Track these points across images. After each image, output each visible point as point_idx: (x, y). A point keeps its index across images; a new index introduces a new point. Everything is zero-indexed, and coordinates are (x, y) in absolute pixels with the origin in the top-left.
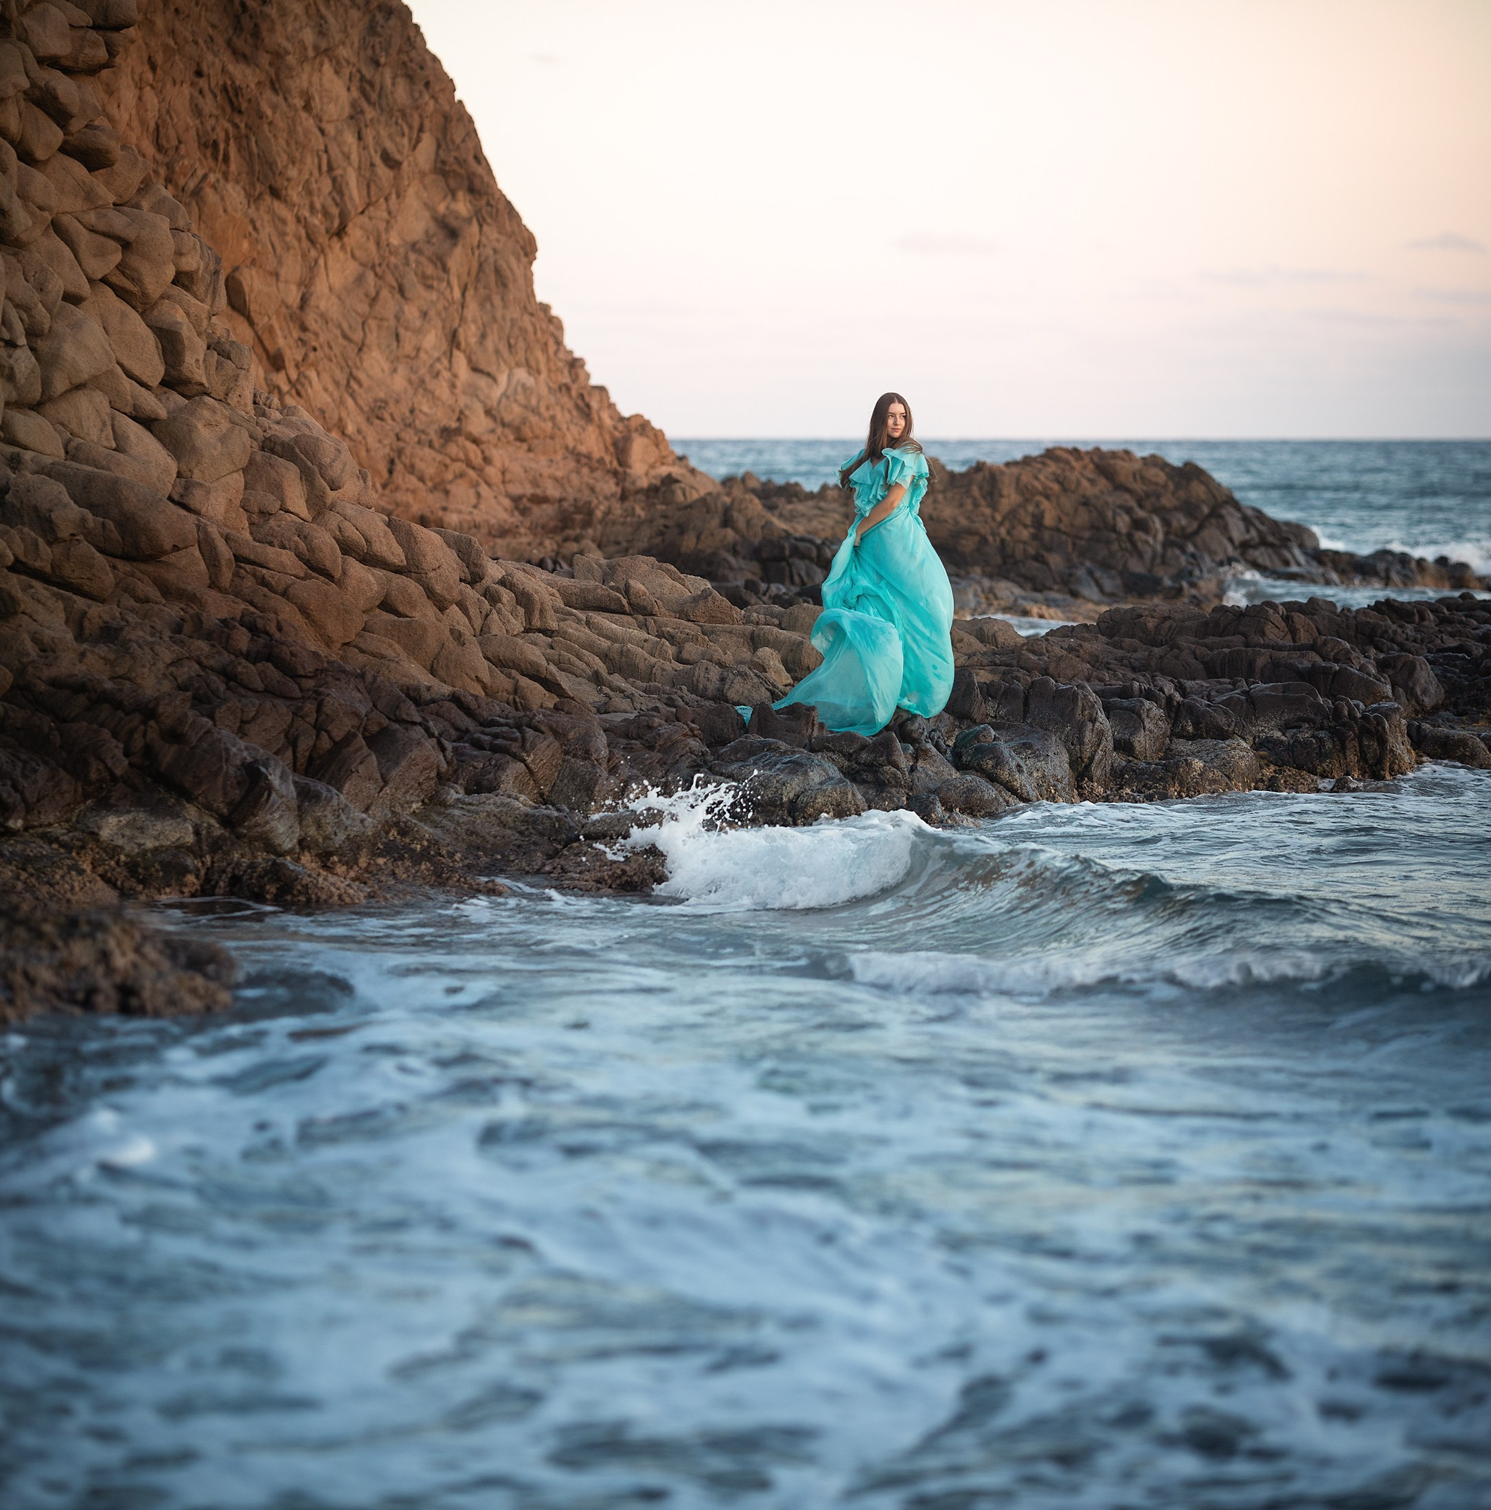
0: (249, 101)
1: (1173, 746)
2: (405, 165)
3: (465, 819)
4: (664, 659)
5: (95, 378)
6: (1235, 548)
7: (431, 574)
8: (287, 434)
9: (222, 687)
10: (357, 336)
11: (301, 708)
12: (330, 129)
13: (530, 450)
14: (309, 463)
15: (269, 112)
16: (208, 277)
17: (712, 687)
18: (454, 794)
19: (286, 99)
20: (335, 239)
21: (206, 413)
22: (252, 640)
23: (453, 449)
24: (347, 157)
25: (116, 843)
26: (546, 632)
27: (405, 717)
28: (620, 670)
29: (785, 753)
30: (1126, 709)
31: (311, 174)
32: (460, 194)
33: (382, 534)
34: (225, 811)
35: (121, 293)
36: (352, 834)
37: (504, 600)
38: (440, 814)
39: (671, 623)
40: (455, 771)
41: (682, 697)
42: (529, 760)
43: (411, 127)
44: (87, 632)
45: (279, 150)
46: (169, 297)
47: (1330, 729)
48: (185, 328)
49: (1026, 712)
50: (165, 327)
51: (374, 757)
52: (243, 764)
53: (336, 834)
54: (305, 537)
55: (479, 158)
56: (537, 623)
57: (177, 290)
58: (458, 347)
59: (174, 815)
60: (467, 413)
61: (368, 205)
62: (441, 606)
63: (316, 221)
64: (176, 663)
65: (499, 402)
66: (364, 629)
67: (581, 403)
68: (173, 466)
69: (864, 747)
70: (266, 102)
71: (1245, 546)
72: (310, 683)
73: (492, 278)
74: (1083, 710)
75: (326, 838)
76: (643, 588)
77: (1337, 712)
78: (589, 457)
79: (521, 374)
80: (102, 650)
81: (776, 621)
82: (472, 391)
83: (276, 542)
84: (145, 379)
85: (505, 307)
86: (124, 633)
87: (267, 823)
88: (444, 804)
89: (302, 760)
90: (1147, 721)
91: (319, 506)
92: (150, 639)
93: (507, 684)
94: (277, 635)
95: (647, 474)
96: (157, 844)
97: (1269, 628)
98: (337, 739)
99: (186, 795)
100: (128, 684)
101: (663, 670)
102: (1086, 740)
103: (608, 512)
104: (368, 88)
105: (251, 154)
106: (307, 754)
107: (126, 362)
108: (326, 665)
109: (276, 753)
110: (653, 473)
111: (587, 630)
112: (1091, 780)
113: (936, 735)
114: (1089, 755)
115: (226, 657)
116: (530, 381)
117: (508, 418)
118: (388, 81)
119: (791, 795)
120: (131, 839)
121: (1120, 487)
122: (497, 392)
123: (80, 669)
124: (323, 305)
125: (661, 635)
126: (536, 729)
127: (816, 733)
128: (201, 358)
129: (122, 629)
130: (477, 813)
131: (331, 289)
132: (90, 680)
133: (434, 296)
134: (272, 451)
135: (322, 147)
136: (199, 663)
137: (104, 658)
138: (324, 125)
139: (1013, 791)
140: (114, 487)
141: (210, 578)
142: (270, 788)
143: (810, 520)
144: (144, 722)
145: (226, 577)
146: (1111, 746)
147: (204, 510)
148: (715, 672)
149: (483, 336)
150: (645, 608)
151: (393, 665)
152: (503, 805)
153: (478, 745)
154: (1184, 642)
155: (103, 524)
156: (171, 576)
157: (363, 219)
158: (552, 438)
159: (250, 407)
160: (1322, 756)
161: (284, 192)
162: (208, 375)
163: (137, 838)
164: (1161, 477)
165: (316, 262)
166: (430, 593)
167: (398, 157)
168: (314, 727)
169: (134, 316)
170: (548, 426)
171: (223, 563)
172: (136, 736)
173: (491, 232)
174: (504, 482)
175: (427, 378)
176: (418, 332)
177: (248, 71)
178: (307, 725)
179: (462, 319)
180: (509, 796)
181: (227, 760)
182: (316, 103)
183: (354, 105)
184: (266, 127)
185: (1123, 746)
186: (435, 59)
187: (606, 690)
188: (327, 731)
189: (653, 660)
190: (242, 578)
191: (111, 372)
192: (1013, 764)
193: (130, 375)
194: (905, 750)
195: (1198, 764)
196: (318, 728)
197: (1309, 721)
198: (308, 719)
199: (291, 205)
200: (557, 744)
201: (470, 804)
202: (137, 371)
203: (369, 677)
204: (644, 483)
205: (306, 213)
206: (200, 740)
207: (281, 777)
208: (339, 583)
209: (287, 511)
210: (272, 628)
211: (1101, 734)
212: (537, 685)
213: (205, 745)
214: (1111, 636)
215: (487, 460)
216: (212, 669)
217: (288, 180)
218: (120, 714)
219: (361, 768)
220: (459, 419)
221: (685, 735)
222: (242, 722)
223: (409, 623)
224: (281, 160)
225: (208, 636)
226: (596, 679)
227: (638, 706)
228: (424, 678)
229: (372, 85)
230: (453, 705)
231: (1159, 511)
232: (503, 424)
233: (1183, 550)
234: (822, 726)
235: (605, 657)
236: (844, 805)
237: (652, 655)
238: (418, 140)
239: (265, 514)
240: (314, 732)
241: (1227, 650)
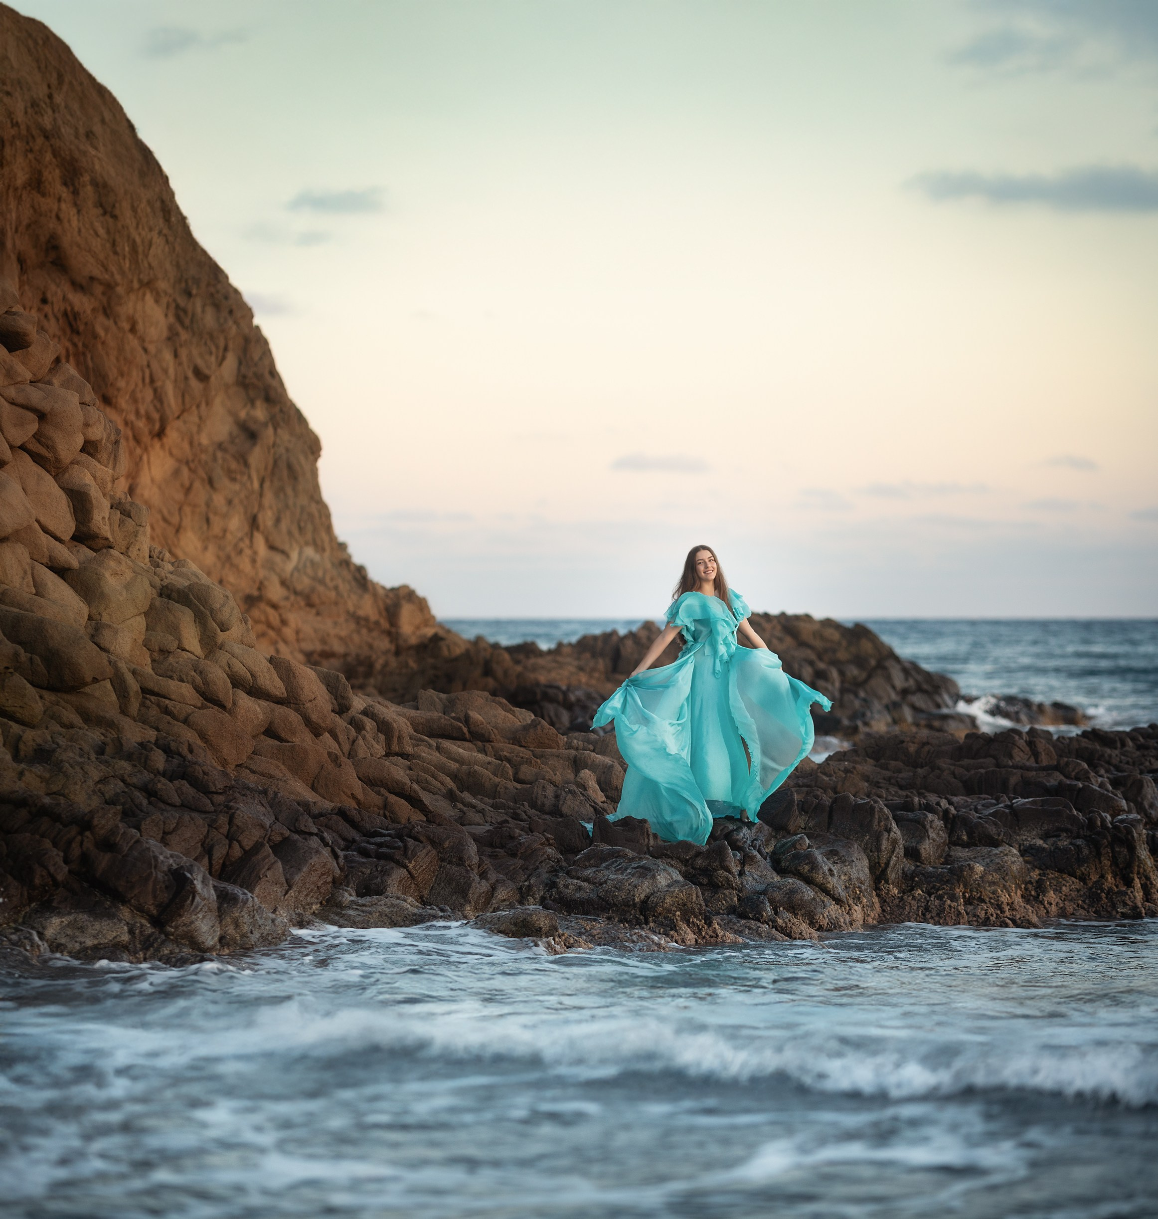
0: (86, 324)
1: (952, 853)
2: (213, 379)
3: (360, 918)
4: (506, 779)
5: (17, 532)
6: (897, 693)
7: (308, 705)
8: (181, 583)
9: (145, 802)
10: (175, 519)
11: (215, 821)
12: (152, 348)
13: (318, 614)
14: (202, 608)
15: (102, 333)
16: (110, 446)
17: (549, 802)
18: (348, 896)
19: (116, 323)
20: (156, 440)
21: (112, 564)
22: (167, 761)
23: (256, 613)
24: (166, 371)
25: (59, 941)
26: (404, 756)
27: (303, 828)
28: (468, 789)
29: (633, 859)
30: (911, 820)
31: (136, 385)
32: (259, 403)
33: (265, 670)
34: (155, 912)
35: (38, 459)
36: (266, 932)
37: (368, 728)
38: (337, 914)
39: (507, 749)
40: (346, 876)
41: (525, 812)
42: (411, 866)
43: (217, 347)
44: (22, 753)
45: (110, 365)
46: (78, 463)
47: (1084, 837)
48: (93, 489)
49: (829, 824)
50: (75, 488)
51: (280, 864)
52: (170, 870)
53: (252, 932)
54: (201, 672)
55: (273, 373)
56: (395, 748)
57: (84, 457)
58: (258, 528)
59: (111, 916)
60: (266, 583)
61: (183, 411)
62: (316, 731)
63: (141, 424)
64: (104, 780)
65: (292, 575)
66: (253, 753)
67: (358, 575)
68: (85, 610)
69: (698, 854)
70: (100, 324)
71: (905, 692)
72: (220, 799)
73: (285, 473)
74: (879, 822)
75: (243, 936)
76: (480, 718)
77: (1091, 823)
78: (367, 619)
79: (310, 552)
80: (38, 769)
81: (591, 747)
82: (270, 565)
83: (175, 677)
84: (58, 534)
85: (296, 494)
86: (57, 754)
87: (192, 922)
88: (340, 905)
89: (217, 867)
90: (930, 831)
91: (211, 645)
92: (81, 760)
93: (378, 800)
94: (189, 756)
95: (414, 633)
96: (96, 942)
97: (1016, 751)
98: (247, 848)
99: (119, 898)
100: (62, 800)
101: (506, 788)
102: (883, 848)
103: (386, 664)
104: (182, 314)
105: (87, 368)
106: (221, 861)
107: (42, 519)
108: (233, 782)
109: (196, 859)
110: (418, 633)
111: (438, 755)
112: (887, 882)
113: (758, 843)
114: (885, 861)
115: (146, 776)
116: (317, 557)
117: (299, 587)
118: (199, 309)
119: (642, 896)
120: (72, 938)
121: (802, 644)
122: (290, 566)
123: (20, 786)
124: (146, 494)
125: (499, 758)
126: (416, 839)
127: (652, 842)
128: (107, 516)
129: (54, 751)
130: (370, 913)
131: (153, 481)
132: (31, 796)
133: (237, 487)
134: (169, 597)
135: (145, 363)
136: (123, 781)
137: (40, 777)
138: (147, 345)
139: (827, 892)
140: (40, 627)
141: (120, 707)
142: (194, 892)
143: (549, 671)
144: (81, 833)
145: (134, 706)
146: (902, 852)
147: (112, 648)
148: (550, 791)
149: (278, 520)
150: (483, 735)
151: (281, 784)
152: (393, 905)
153: (364, 853)
154: (944, 763)
155: (31, 659)
156: (91, 705)
157: (179, 423)
158: (336, 604)
159: (147, 559)
160: (1081, 861)
161: (114, 400)
162: (112, 531)
163: (77, 937)
164: (836, 636)
165: (141, 458)
166: (308, 721)
167: (207, 372)
168: (227, 837)
169: (49, 478)
170: (333, 595)
171: (132, 694)
172: (74, 845)
173: (284, 435)
174: (298, 640)
175: (233, 555)
176: (225, 516)
177: (85, 299)
178: (221, 836)
179: (261, 506)
180: (398, 898)
181: (156, 867)
182: (140, 327)
183: (171, 328)
184: (100, 346)
185: (912, 853)
186: (236, 292)
187: (460, 806)
188: (238, 841)
189: (497, 780)
190: (148, 708)
191: (29, 527)
192: (826, 868)
193: (46, 531)
194: (735, 855)
195: (979, 868)
196: (231, 837)
197: (1066, 830)
198: (221, 830)
199: (120, 411)
200: (434, 852)
201: (364, 905)
202: (52, 527)
203: (271, 794)
204: (413, 641)
205: (132, 417)
206: (131, 848)
207: (203, 882)
208: (230, 712)
209: (184, 650)
210: (185, 751)
211: (895, 842)
212: (403, 801)
213: (135, 853)
214: (877, 759)
215: (284, 622)
216: (135, 786)
217: (118, 390)
218: (59, 826)
219: (269, 874)
220: (259, 589)
221: (542, 844)
222: (164, 833)
223: (293, 747)
224: (112, 373)
225: (129, 757)
226: (451, 796)
227: (489, 819)
228: (309, 796)
229: (185, 311)
230: (340, 818)
231: (835, 663)
232: (296, 593)
233: (856, 695)
234: (655, 836)
235: (454, 777)
236: (689, 904)
237: (495, 775)
238: (224, 358)
239: (165, 652)
240: (227, 841)
241: (983, 771)
